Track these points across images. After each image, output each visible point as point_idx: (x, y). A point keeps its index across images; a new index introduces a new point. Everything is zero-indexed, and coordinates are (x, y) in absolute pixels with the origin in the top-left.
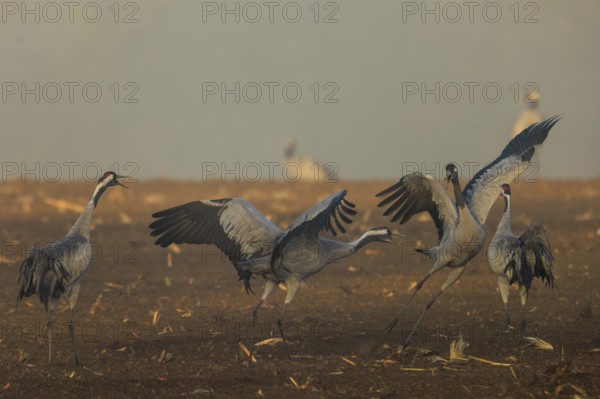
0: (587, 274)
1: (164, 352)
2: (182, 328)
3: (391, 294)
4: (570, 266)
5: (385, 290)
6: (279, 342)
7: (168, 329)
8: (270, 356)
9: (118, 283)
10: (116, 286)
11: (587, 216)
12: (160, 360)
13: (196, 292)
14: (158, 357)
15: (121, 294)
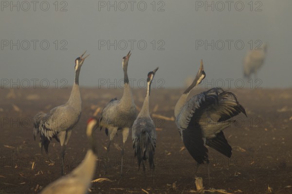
0: (284, 143)
1: (38, 186)
2: (49, 172)
3: (169, 154)
4: (274, 139)
5: (166, 151)
6: (105, 180)
7: (40, 172)
8: (99, 188)
9: (12, 146)
10: (10, 147)
11: (283, 110)
12: (36, 190)
13: (57, 151)
14: (35, 188)
15: (13, 152)
